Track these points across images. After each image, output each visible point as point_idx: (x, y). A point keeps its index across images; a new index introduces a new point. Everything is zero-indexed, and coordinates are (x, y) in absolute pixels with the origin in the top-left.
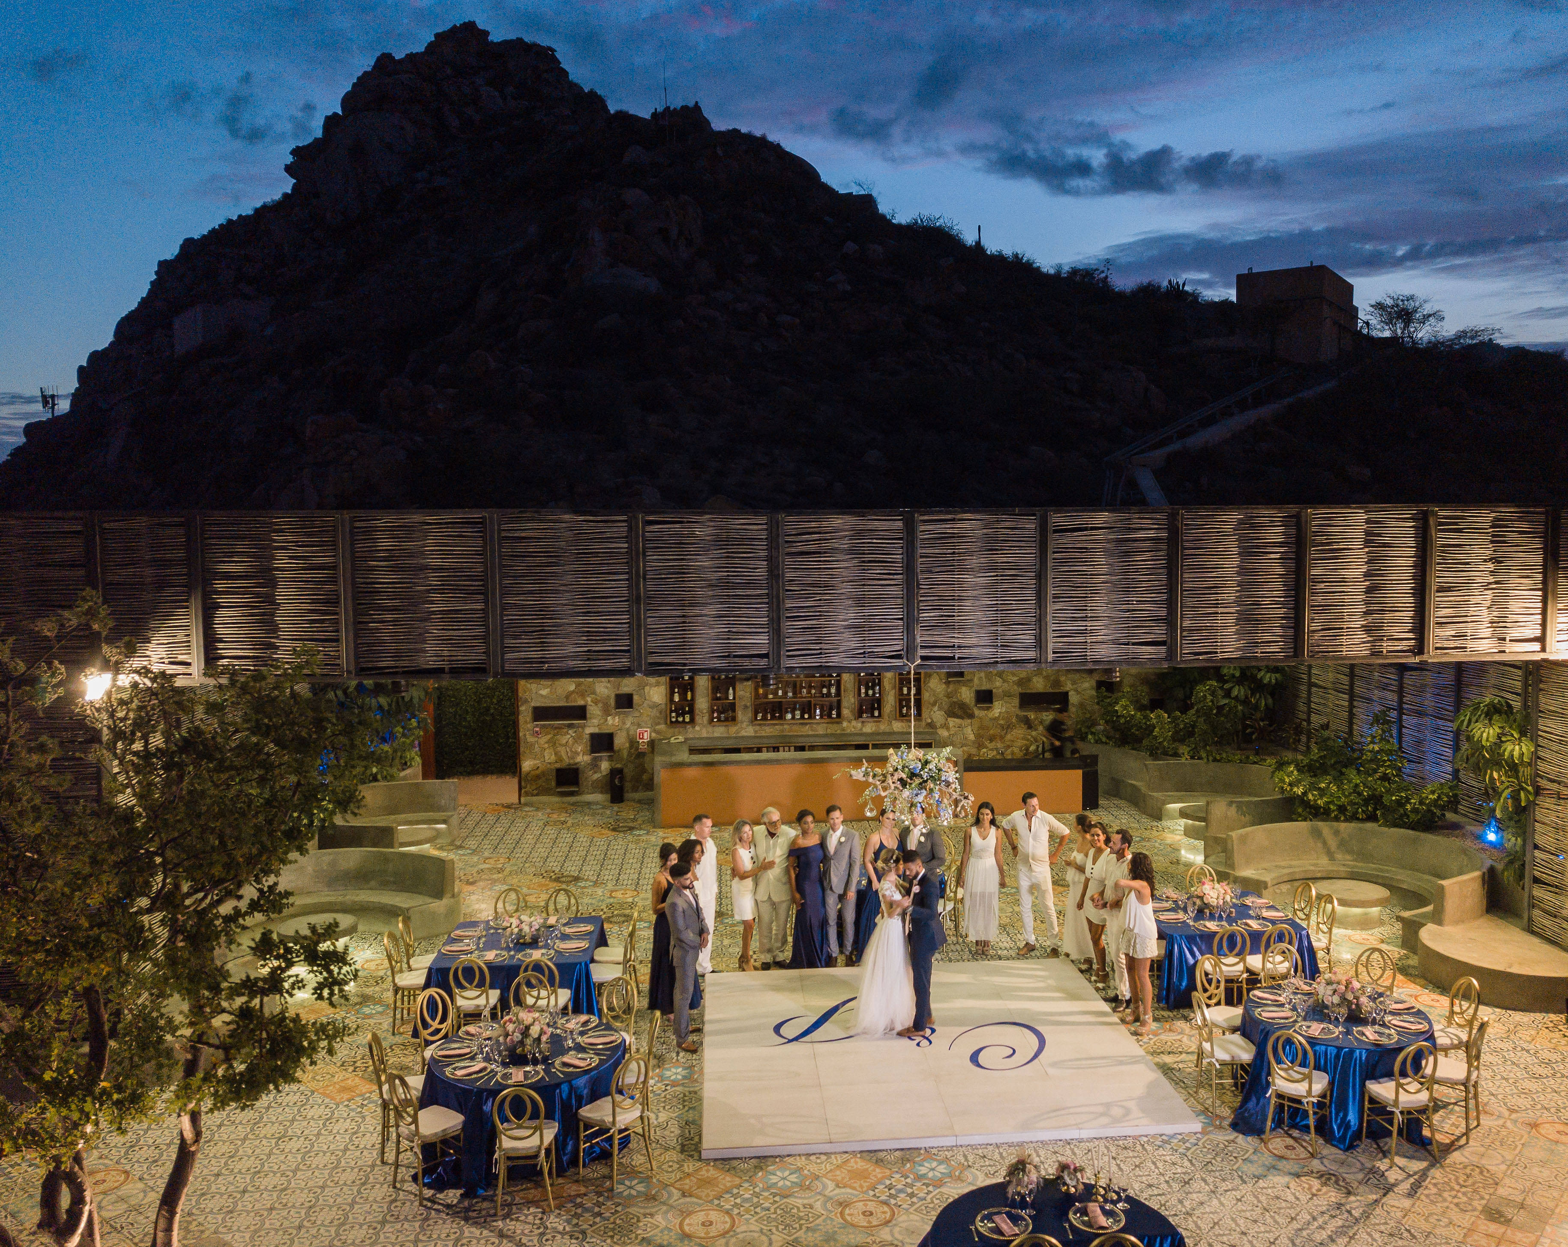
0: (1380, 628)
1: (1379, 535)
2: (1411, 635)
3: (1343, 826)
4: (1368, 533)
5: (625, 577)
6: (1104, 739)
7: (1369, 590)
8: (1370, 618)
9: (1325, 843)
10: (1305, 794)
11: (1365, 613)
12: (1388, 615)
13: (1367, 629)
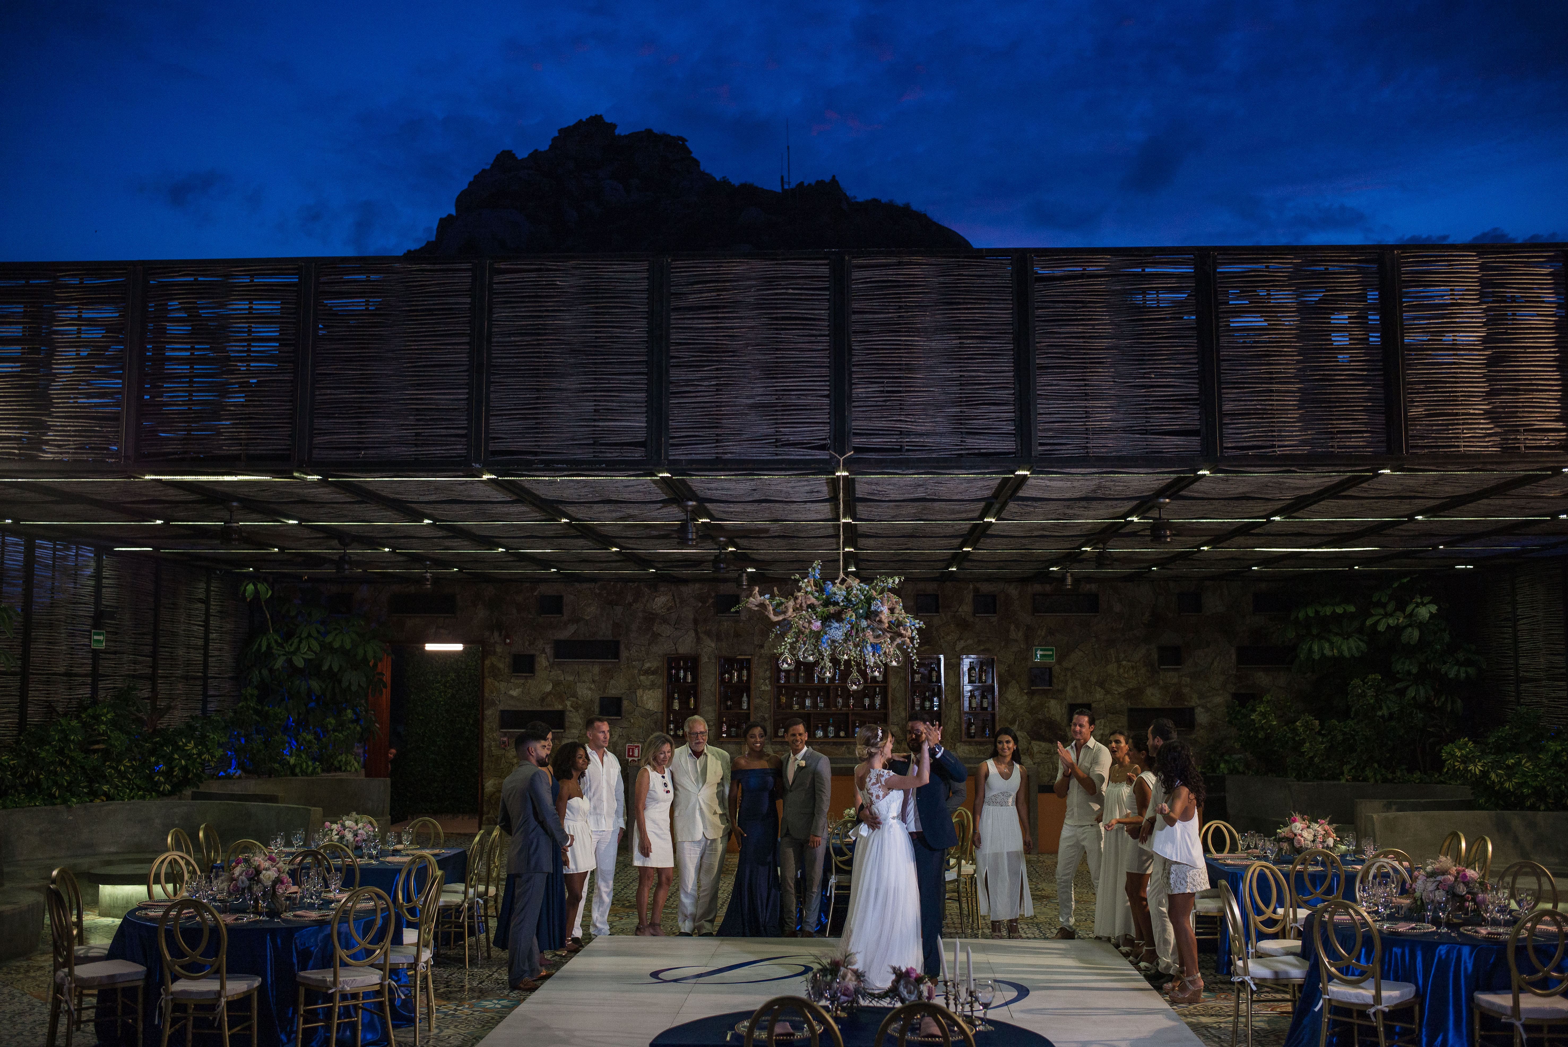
0: (1513, 414)
1: (1502, 285)
2: (1559, 425)
3: (1541, 817)
4: (1483, 283)
5: (465, 340)
6: (1241, 769)
7: (1492, 362)
8: (1497, 400)
9: (1516, 840)
10: (1485, 774)
11: (1488, 393)
12: (1523, 397)
13: (1492, 415)
